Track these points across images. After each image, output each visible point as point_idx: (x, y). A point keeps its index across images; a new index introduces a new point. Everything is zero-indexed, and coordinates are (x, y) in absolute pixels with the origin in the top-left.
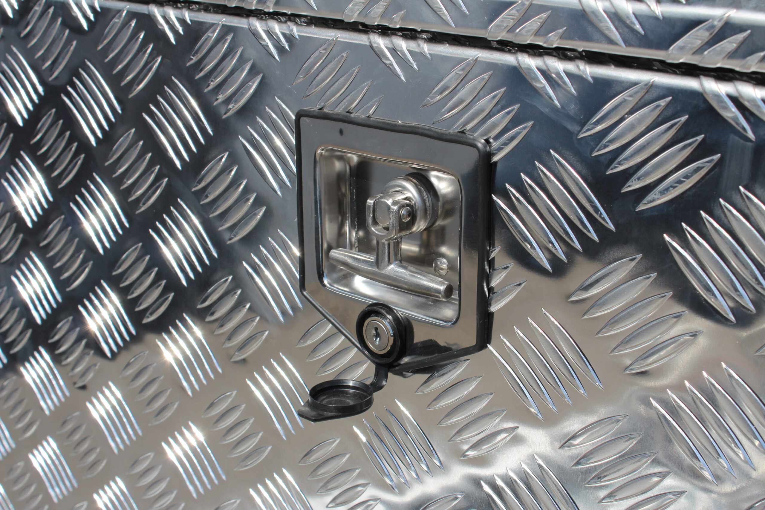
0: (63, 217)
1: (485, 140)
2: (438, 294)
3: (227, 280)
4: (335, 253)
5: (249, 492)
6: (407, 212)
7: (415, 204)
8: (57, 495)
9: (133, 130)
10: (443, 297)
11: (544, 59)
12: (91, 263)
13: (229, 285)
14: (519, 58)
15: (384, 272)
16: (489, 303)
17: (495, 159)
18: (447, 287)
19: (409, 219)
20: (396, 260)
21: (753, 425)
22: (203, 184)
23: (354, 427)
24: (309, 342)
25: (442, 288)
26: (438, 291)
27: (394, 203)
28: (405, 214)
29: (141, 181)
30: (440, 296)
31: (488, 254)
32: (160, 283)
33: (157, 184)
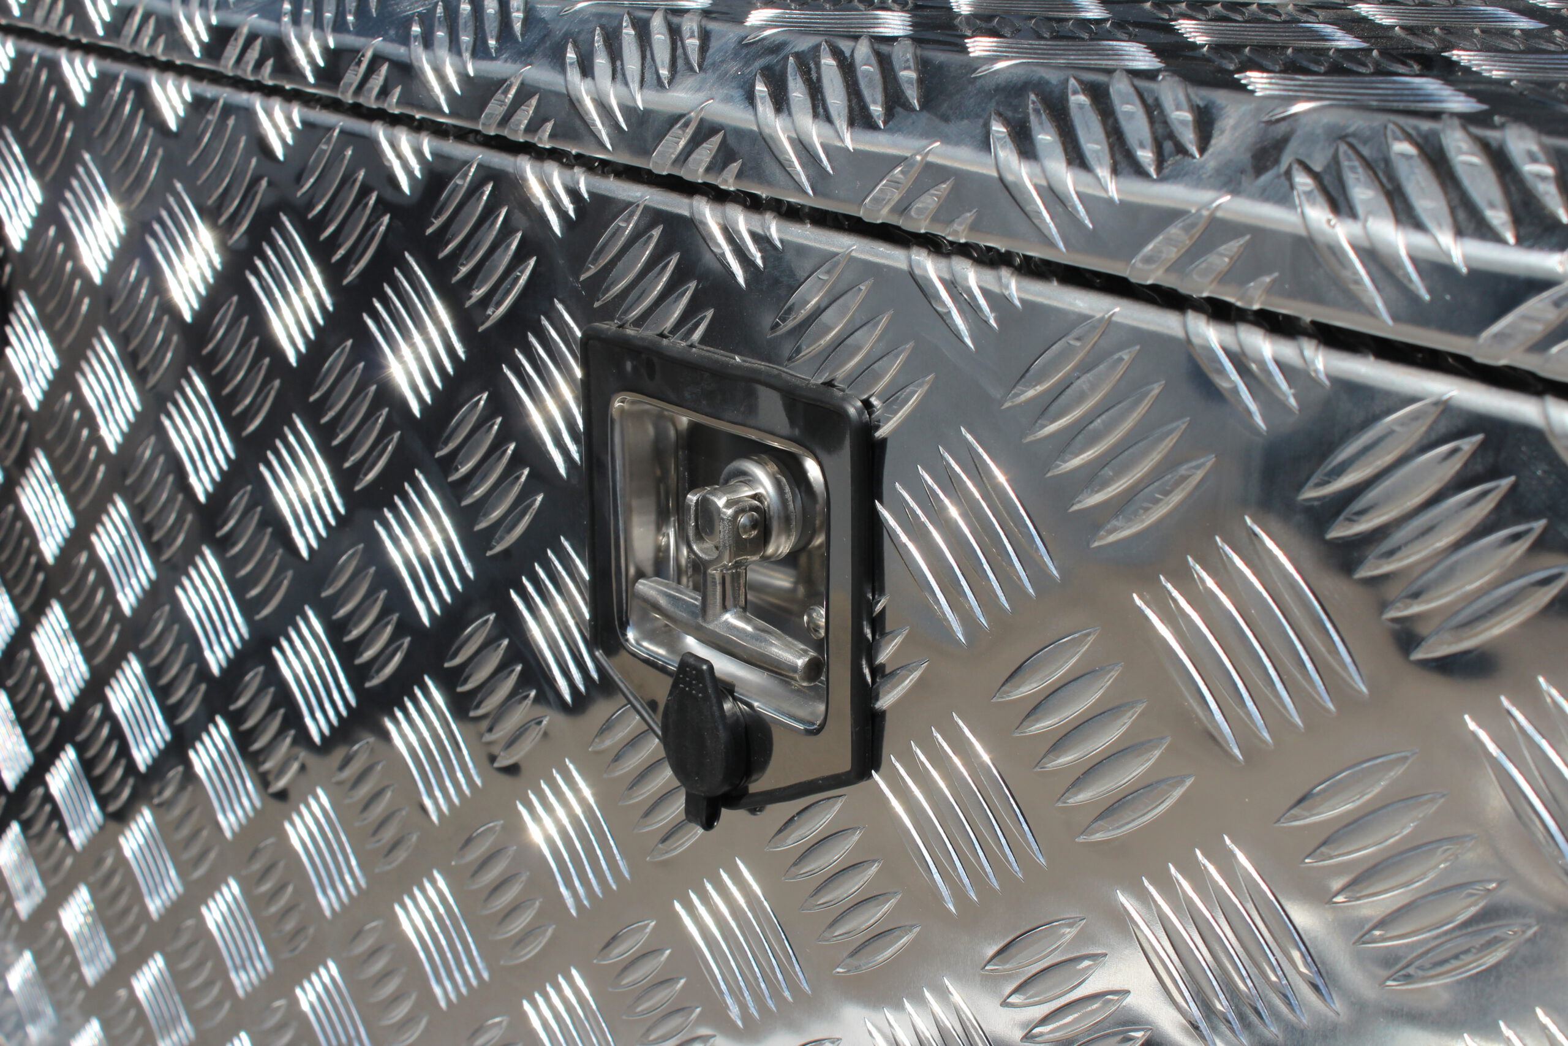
0: (249, 488)
1: (862, 401)
2: (791, 674)
3: (487, 621)
4: (645, 587)
5: (521, 1006)
6: (751, 521)
7: (769, 507)
8: (243, 985)
9: (349, 343)
10: (804, 679)
11: (950, 263)
12: (290, 574)
13: (490, 630)
14: (913, 257)
15: (711, 626)
16: (873, 695)
17: (880, 434)
18: (810, 660)
19: (754, 533)
20: (735, 606)
21: (1274, 955)
22: (451, 446)
23: (675, 902)
24: (608, 743)
25: (800, 662)
26: (794, 669)
27: (728, 505)
28: (748, 523)
29: (361, 433)
30: (797, 677)
31: (871, 605)
32: (389, 618)
33: (385, 441)
